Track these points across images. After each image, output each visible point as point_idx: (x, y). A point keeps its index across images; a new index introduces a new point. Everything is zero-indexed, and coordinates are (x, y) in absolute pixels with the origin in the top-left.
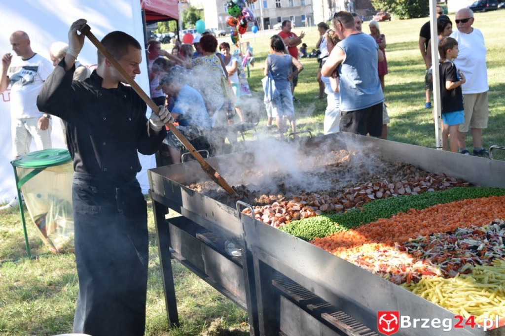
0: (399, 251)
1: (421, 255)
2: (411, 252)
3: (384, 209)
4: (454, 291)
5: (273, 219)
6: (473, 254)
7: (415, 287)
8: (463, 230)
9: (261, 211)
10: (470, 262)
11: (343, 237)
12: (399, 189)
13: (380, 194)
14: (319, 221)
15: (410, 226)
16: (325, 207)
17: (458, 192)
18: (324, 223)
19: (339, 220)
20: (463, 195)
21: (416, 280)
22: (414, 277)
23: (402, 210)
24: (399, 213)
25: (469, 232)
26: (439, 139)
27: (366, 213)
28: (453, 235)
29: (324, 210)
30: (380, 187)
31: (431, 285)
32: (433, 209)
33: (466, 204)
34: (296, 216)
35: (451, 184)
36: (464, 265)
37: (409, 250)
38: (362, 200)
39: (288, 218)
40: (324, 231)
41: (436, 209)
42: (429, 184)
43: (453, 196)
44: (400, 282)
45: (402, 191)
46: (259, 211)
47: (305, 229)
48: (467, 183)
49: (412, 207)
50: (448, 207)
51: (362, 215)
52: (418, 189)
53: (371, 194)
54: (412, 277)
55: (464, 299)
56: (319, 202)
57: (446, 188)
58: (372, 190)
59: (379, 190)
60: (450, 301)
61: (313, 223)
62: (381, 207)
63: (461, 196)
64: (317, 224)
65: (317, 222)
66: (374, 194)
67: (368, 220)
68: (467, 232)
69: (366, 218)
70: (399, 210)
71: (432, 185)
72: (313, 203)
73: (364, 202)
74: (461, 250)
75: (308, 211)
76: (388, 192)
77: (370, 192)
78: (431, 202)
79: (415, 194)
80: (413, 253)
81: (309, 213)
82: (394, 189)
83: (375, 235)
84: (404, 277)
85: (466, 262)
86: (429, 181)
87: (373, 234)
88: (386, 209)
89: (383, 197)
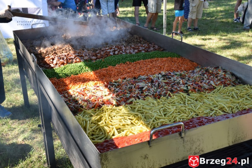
0: (104, 87)
1: (113, 91)
2: (110, 88)
3: (114, 61)
4: (116, 115)
5: (58, 62)
6: (139, 92)
7: (98, 111)
8: (143, 77)
9: (54, 58)
10: (134, 97)
11: (86, 75)
12: (127, 50)
13: (116, 52)
14: (78, 66)
15: (121, 71)
16: (86, 58)
17: (154, 54)
18: (80, 67)
19: (89, 66)
20: (156, 55)
21: (100, 107)
22: (99, 105)
23: (123, 62)
24: (120, 63)
25: (145, 78)
26: (165, 24)
27: (104, 63)
28: (136, 79)
29: (86, 59)
30: (118, 49)
31: (106, 111)
32: (138, 62)
33: (156, 61)
34: (71, 62)
35: (154, 49)
36: (131, 98)
37: (109, 87)
38: (107, 55)
39: (65, 62)
40: (78, 71)
41: (139, 63)
42: (143, 48)
43: (151, 56)
44: (91, 108)
45: (128, 51)
46: (52, 58)
47: (70, 69)
48: (162, 49)
49: (128, 61)
50: (146, 62)
51: (102, 63)
52: (136, 51)
53: (112, 52)
54: (98, 105)
55: (118, 121)
56: (85, 55)
57: (151, 51)
58: (114, 50)
59: (117, 50)
60: (111, 122)
61: (75, 67)
62: (113, 60)
63: (155, 56)
64: (77, 67)
65: (77, 66)
66: (114, 52)
67: (104, 66)
68: (144, 78)
69: (103, 65)
70: (121, 62)
71: (145, 49)
72: (82, 55)
73: (107, 56)
74: (135, 89)
75: (78, 59)
76: (121, 52)
77: (112, 51)
78: (139, 59)
79: (134, 53)
80: (110, 89)
81: (78, 60)
82: (125, 50)
83: (101, 76)
84: (94, 105)
85: (132, 97)
86: (144, 47)
87: (101, 75)
88: (115, 61)
89: (118, 54)
